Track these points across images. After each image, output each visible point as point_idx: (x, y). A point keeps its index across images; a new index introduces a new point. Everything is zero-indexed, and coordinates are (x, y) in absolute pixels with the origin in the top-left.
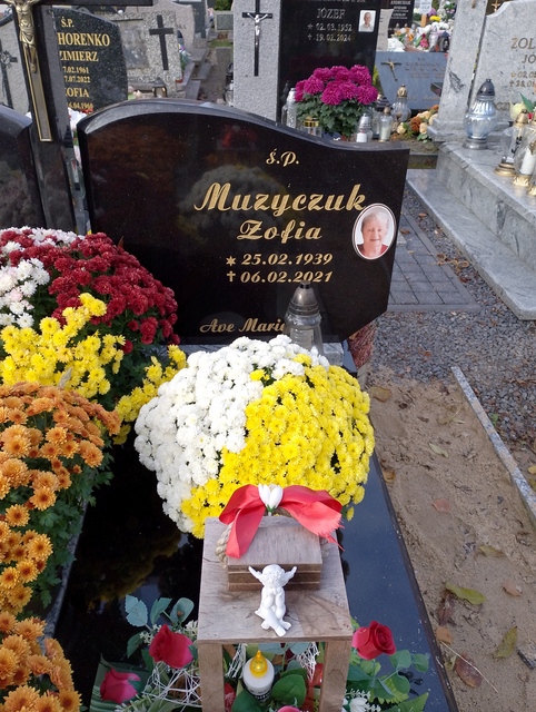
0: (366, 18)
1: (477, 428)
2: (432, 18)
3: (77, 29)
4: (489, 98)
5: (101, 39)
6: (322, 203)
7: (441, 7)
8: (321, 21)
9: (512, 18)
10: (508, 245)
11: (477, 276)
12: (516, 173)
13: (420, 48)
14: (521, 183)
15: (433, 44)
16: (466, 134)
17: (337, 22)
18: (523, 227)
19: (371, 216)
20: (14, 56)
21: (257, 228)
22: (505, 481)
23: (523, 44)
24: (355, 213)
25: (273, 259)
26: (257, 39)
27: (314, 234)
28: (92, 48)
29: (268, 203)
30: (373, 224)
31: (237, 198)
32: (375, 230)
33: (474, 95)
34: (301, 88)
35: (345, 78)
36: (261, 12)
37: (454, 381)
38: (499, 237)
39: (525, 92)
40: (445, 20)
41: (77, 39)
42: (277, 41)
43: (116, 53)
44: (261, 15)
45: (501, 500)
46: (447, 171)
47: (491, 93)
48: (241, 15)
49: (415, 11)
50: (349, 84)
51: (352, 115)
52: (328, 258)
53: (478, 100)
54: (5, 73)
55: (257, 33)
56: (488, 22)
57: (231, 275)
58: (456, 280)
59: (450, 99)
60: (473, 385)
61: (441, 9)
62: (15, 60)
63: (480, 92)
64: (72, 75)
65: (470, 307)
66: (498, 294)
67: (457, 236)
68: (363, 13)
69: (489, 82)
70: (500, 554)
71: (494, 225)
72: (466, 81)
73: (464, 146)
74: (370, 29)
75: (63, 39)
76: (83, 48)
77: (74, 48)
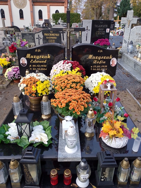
0: (108, 30)
1: (131, 97)
2: (119, 28)
3: (53, 33)
4: (132, 44)
6: (106, 58)
7: (121, 25)
8: (99, 31)
9: (136, 29)
10: (136, 71)
11: (130, 76)
12: (137, 57)
13: (117, 35)
14: (138, 59)
15: (119, 34)
16: (127, 51)
17: (102, 31)
18: (139, 67)
19: (113, 60)
20: (41, 38)
21: (96, 62)
22: (136, 103)
23: (138, 34)
24: (111, 59)
25: (98, 66)
26: (87, 34)
27: (104, 62)
28: (56, 36)
29: (98, 58)
30: (113, 61)
31: (93, 57)
32: (114, 62)
33: (129, 44)
34: (96, 43)
35: (104, 41)
37: (127, 91)
38: (134, 69)
39: (139, 43)
40: (122, 28)
42: (91, 34)
43: (60, 37)
44: (88, 30)
45: (135, 106)
46: (124, 58)
47: (132, 43)
49: (115, 26)
50: (105, 42)
51: (105, 47)
52: (106, 66)
53: (130, 44)
54: (39, 41)
56: (131, 30)
57: (91, 69)
58: (127, 76)
59: (124, 45)
60: (130, 91)
61: (121, 26)
63: (130, 43)
64: (51, 41)
65: (129, 80)
66: (134, 78)
67: (126, 69)
68: (107, 29)
69: (132, 41)
70: (135, 112)
71: (133, 67)
72: (127, 41)
73: (127, 53)
74: (108, 32)
75: (50, 35)
76: (54, 36)
77: (52, 36)
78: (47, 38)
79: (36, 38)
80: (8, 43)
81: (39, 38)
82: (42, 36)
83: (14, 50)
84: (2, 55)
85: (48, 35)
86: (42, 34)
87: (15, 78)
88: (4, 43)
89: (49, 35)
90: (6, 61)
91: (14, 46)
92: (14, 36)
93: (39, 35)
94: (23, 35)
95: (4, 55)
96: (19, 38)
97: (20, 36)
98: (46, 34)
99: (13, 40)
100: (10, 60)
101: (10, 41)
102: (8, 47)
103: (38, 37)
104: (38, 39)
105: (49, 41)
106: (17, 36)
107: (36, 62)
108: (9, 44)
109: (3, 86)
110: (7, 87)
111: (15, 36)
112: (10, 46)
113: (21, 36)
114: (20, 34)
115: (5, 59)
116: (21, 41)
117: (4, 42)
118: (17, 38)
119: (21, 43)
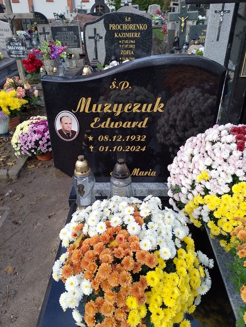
3: (132, 22)
5: (143, 27)
20: (101, 36)
26: (221, 23)
28: (138, 31)
36: (224, 10)
41: (132, 27)
43: (149, 33)
44: (224, 11)
48: (214, 12)
54: (96, 44)
55: (221, 20)
62: (101, 38)
64: (127, 44)
75: (125, 27)
76: (134, 31)
77: (130, 31)
78: (116, 35)
79: (90, 38)
80: (21, 52)
81: (95, 37)
82: (102, 32)
83: (36, 66)
84: (7, 82)
85: (119, 27)
86: (103, 25)
87: (40, 150)
88: (10, 51)
89: (122, 27)
90: (17, 100)
91: (35, 57)
92: (35, 35)
93: (95, 30)
94: (56, 31)
95: (12, 83)
96: (45, 39)
97: (48, 33)
98: (113, 27)
99: (34, 42)
100: (26, 93)
101: (26, 47)
102: (20, 61)
103: (93, 35)
104: (93, 40)
105: (121, 44)
106: (41, 34)
107: (111, 126)
108: (23, 54)
109: (8, 175)
110: (19, 176)
111: (37, 34)
112: (26, 58)
113: (51, 33)
114: (48, 29)
115: (13, 92)
116: (51, 46)
117: (10, 48)
118: (42, 38)
119: (51, 49)
